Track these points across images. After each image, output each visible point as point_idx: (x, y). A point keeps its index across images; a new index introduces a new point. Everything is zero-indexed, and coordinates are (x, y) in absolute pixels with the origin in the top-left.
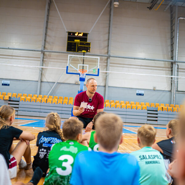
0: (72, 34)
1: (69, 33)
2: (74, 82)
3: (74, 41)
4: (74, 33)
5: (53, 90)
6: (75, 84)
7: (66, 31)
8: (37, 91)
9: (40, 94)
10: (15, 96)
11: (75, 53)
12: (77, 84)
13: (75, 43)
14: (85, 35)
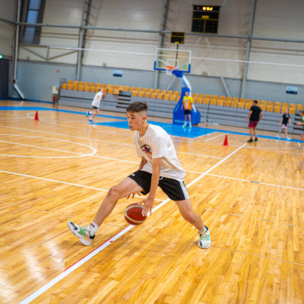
0: (198, 8)
1: (195, 7)
2: (200, 73)
3: (201, 17)
4: (201, 7)
5: (173, 83)
6: (202, 76)
7: (191, 4)
8: (153, 84)
9: (158, 88)
10: (127, 90)
11: (203, 34)
12: (205, 75)
13: (203, 21)
14: (216, 8)
